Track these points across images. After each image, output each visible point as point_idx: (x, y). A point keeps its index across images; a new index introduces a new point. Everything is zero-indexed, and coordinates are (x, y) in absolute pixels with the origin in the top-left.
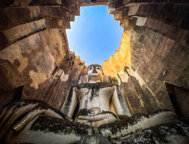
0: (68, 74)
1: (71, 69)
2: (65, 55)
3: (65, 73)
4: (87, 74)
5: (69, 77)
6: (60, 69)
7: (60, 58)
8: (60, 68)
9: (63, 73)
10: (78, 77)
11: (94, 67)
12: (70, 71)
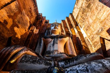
0: (38, 29)
1: (40, 26)
2: (36, 16)
4: (50, 29)
5: (39, 31)
6: (33, 26)
7: (32, 18)
9: (35, 28)
10: (44, 31)
11: (55, 25)
12: (39, 27)
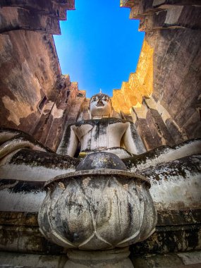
0: (62, 108)
1: (66, 102)
2: (56, 80)
3: (58, 107)
4: (89, 108)
5: (64, 113)
6: (50, 101)
7: (48, 84)
8: (50, 99)
9: (55, 106)
10: (77, 114)
12: (64, 105)
